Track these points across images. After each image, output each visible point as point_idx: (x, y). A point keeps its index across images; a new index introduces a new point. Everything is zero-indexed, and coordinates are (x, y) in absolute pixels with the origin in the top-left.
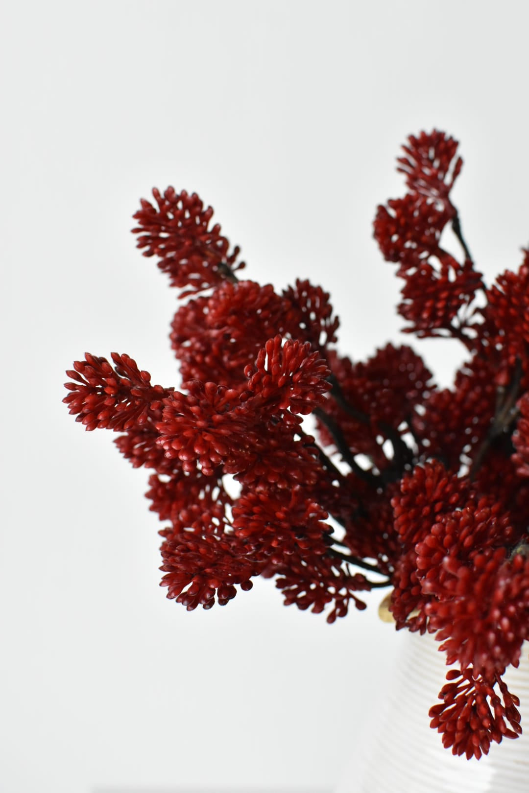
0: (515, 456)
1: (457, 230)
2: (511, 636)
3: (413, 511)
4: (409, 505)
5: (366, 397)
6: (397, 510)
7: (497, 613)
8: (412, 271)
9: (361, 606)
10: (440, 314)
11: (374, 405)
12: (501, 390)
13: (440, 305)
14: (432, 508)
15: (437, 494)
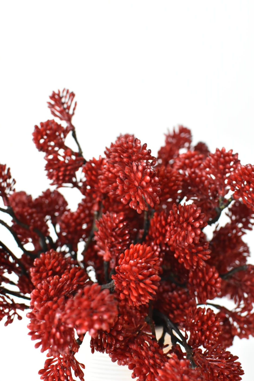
0: (96, 247)
1: (74, 135)
2: (62, 341)
3: (39, 274)
4: (37, 272)
5: (28, 217)
6: (32, 274)
7: (54, 330)
8: (51, 157)
9: (20, 318)
10: (61, 178)
11: (32, 221)
12: (96, 213)
13: (60, 174)
14: (47, 274)
15: (50, 267)
